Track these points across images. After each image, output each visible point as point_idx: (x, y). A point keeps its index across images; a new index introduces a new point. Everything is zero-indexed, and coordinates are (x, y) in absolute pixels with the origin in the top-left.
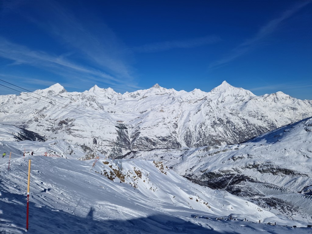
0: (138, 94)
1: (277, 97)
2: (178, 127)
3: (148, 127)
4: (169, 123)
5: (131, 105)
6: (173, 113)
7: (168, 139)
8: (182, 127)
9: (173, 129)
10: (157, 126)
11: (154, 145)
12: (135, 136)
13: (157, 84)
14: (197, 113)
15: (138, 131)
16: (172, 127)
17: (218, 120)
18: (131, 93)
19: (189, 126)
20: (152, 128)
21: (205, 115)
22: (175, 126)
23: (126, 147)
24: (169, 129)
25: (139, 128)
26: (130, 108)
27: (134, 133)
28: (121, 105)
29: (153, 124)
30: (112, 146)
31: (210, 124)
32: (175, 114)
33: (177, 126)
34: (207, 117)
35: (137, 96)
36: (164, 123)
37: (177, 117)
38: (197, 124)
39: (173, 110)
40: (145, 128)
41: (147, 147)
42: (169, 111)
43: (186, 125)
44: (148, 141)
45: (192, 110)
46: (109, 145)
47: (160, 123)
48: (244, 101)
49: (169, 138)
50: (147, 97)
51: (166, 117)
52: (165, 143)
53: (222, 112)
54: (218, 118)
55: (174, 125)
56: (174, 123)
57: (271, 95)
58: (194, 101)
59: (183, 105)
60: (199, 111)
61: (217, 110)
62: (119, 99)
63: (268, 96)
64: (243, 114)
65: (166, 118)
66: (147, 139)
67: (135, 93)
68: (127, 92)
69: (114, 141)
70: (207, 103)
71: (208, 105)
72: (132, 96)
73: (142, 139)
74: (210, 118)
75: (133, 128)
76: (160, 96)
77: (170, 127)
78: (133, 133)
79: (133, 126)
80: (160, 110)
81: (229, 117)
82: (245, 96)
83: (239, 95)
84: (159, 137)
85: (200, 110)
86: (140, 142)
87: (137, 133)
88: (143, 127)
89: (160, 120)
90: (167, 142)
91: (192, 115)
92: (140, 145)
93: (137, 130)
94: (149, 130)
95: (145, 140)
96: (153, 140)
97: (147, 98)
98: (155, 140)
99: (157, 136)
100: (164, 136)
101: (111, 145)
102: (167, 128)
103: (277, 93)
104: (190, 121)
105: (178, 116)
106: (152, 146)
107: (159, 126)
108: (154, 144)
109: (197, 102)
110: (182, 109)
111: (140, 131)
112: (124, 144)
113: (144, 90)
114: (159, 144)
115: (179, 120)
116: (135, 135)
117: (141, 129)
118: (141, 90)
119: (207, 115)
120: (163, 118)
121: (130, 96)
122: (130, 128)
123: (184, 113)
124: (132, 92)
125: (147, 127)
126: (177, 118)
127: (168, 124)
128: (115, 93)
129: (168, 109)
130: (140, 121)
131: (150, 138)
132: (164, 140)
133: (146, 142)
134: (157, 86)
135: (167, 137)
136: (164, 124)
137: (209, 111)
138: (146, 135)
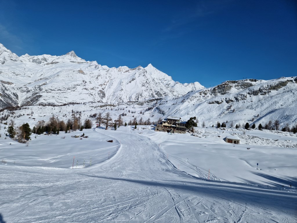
0: (45, 60)
1: (195, 87)
2: (106, 97)
3: (57, 89)
4: (93, 89)
5: (32, 69)
6: (97, 78)
8: (111, 97)
9: (99, 97)
10: (73, 90)
12: (31, 103)
13: (73, 52)
14: (130, 82)
15: (38, 95)
16: (97, 94)
17: (156, 94)
18: (33, 56)
19: (121, 96)
20: (64, 92)
21: (141, 85)
22: (102, 95)
24: (92, 96)
25: (40, 90)
26: (28, 72)
27: (30, 97)
28: (14, 66)
29: (67, 87)
31: (148, 96)
32: (101, 81)
33: (104, 95)
34: (144, 88)
35: (43, 61)
36: (84, 87)
37: (104, 84)
38: (132, 94)
39: (97, 74)
40: (51, 90)
42: (92, 75)
43: (117, 95)
45: (123, 79)
47: (78, 86)
48: (170, 85)
50: (58, 62)
51: (88, 81)
53: (158, 86)
54: (155, 92)
55: (100, 92)
56: (100, 91)
57: (190, 84)
58: (125, 70)
59: (112, 71)
60: (133, 80)
61: (153, 82)
62: (12, 60)
63: (188, 85)
64: (177, 93)
65: (88, 83)
67: (40, 57)
68: (27, 54)
70: (143, 73)
71: (143, 74)
72: (34, 61)
74: (147, 90)
75: (28, 91)
76: (77, 64)
77: (95, 94)
78: (28, 98)
79: (30, 89)
80: (79, 71)
81: (167, 92)
82: (170, 80)
83: (165, 80)
85: (135, 79)
87: (35, 98)
88: (46, 89)
89: (79, 83)
91: (124, 83)
93: (37, 93)
94: (59, 94)
97: (58, 64)
102: (90, 95)
103: (195, 83)
104: (122, 90)
105: (106, 84)
107: (76, 90)
109: (128, 71)
110: (110, 76)
111: (41, 94)
113: (53, 56)
115: (106, 88)
116: (31, 101)
117: (44, 90)
118: (50, 55)
119: (143, 86)
120: (84, 81)
121: (31, 60)
122: (24, 91)
123: (114, 81)
124: (35, 56)
125: (55, 89)
126: (103, 87)
127: (92, 91)
128: (6, 49)
129: (91, 73)
130: (44, 83)
134: (73, 55)
136: (85, 89)
137: (145, 82)
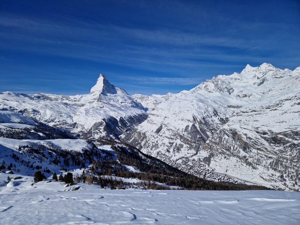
7: (290, 140)
11: (244, 149)
20: (259, 113)
23: (193, 144)
30: (173, 139)
41: (228, 150)
44: (237, 138)
46: (169, 137)
49: (293, 138)
52: (277, 148)
66: (234, 134)
69: (179, 132)
73: (225, 133)
84: (265, 133)
86: (218, 139)
90: (281, 148)
92: (216, 143)
94: (250, 117)
95: (231, 135)
96: (247, 138)
98: (250, 138)
99: (260, 130)
100: (278, 132)
101: (172, 137)
106: (241, 150)
108: (246, 147)
112: (189, 139)
114: (258, 149)
131: (241, 132)
132: (275, 140)
133: (231, 139)
135: (286, 135)
138: (236, 127)
